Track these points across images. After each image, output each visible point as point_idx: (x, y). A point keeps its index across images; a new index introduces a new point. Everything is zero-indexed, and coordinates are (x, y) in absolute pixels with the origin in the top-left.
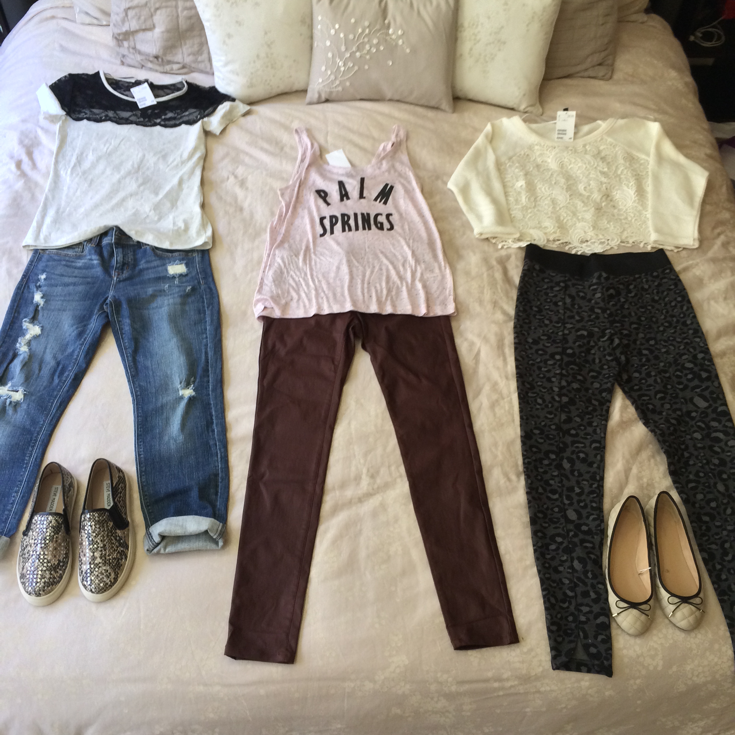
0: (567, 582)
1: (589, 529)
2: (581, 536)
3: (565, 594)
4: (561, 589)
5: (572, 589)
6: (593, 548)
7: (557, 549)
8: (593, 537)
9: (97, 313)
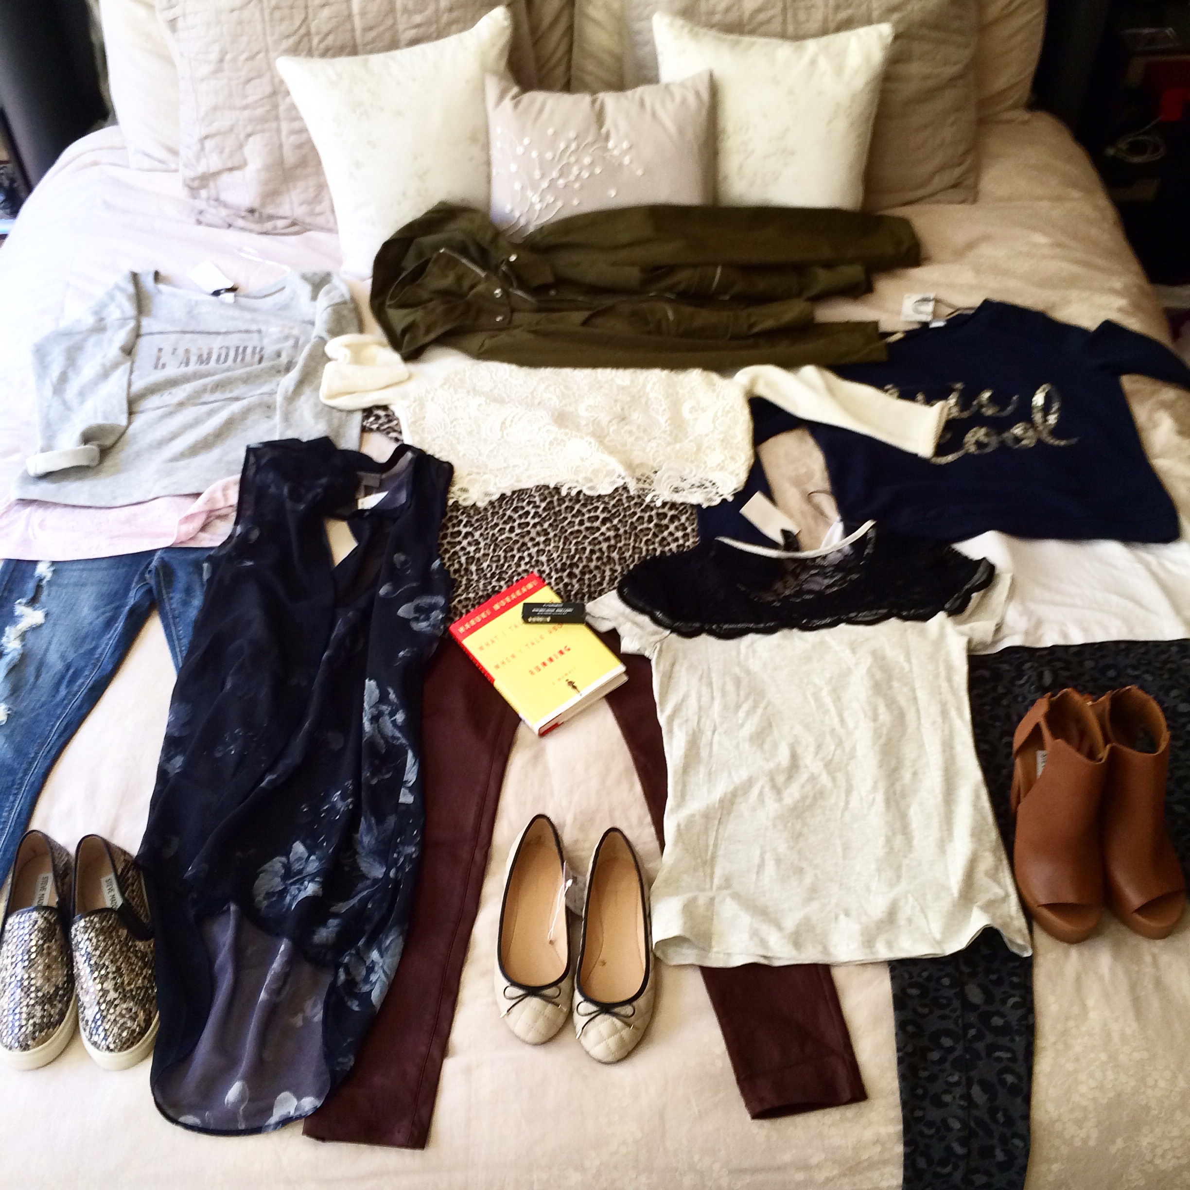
0: (956, 1125)
1: (1006, 1022)
2: (989, 1038)
3: (949, 1149)
4: (942, 1139)
5: (964, 1142)
6: (1013, 1060)
7: (942, 1060)
8: (1012, 1040)
9: (135, 587)
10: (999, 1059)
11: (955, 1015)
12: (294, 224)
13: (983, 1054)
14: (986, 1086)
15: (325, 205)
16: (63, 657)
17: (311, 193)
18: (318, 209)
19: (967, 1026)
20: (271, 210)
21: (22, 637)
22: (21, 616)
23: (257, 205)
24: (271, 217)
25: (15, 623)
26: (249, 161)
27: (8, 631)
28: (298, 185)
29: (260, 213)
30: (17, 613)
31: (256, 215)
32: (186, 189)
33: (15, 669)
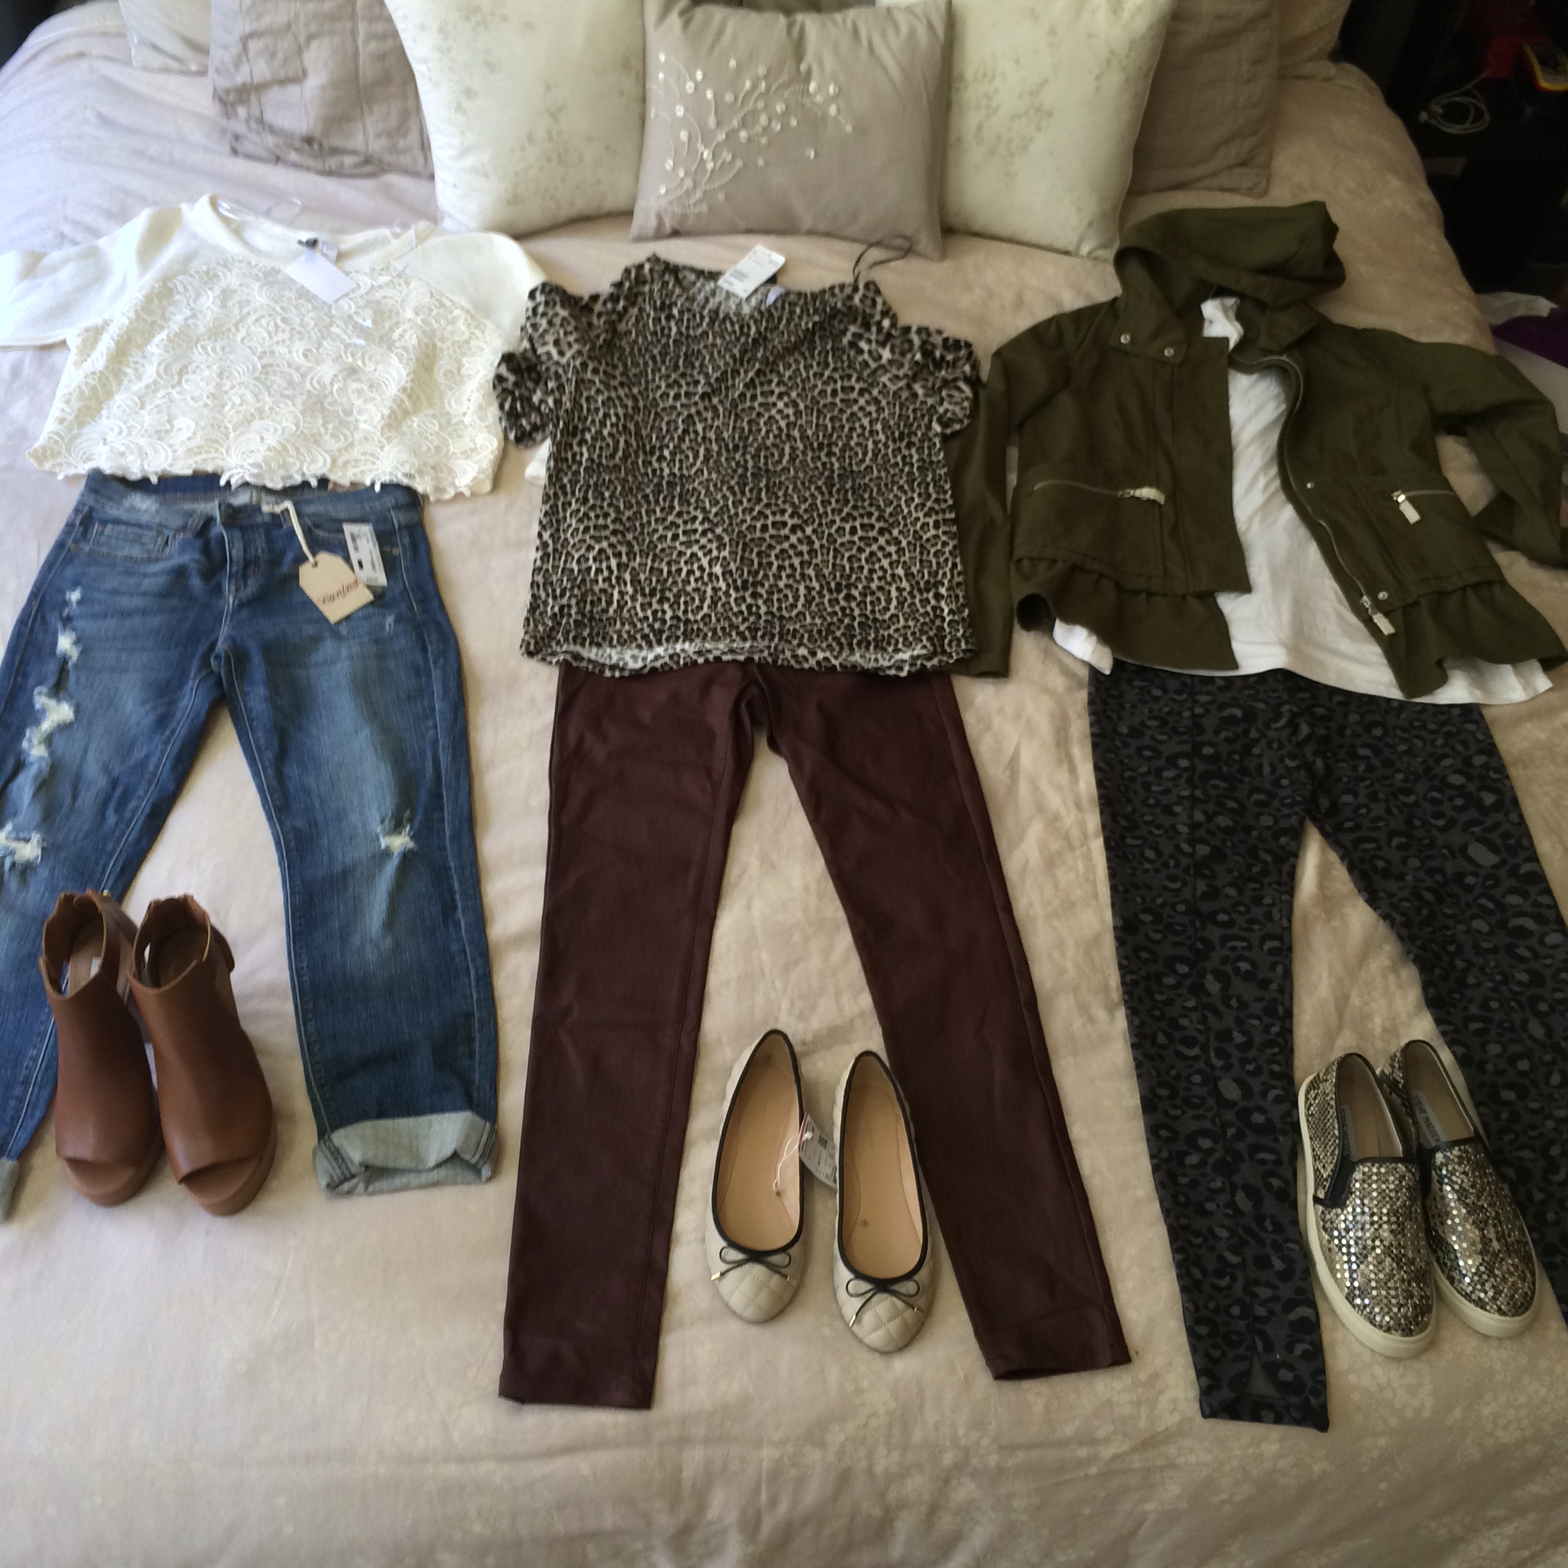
0: (1224, 1234)
1: (1268, 1119)
2: (1251, 1138)
3: (1221, 1259)
4: (1212, 1248)
5: (1236, 1251)
6: (1278, 1161)
7: (1202, 1164)
8: (1277, 1140)
9: (195, 676)
10: (1262, 1162)
12: (367, 161)
13: (1246, 1156)
14: (1251, 1192)
15: (413, 138)
16: (106, 769)
17: (394, 121)
19: (1225, 1125)
20: (336, 141)
21: (49, 740)
22: (44, 711)
23: (317, 133)
24: (335, 151)
25: (37, 722)
26: (310, 72)
27: (28, 733)
28: (376, 109)
29: (321, 145)
30: (38, 706)
31: (316, 146)
32: (217, 104)
33: (44, 785)
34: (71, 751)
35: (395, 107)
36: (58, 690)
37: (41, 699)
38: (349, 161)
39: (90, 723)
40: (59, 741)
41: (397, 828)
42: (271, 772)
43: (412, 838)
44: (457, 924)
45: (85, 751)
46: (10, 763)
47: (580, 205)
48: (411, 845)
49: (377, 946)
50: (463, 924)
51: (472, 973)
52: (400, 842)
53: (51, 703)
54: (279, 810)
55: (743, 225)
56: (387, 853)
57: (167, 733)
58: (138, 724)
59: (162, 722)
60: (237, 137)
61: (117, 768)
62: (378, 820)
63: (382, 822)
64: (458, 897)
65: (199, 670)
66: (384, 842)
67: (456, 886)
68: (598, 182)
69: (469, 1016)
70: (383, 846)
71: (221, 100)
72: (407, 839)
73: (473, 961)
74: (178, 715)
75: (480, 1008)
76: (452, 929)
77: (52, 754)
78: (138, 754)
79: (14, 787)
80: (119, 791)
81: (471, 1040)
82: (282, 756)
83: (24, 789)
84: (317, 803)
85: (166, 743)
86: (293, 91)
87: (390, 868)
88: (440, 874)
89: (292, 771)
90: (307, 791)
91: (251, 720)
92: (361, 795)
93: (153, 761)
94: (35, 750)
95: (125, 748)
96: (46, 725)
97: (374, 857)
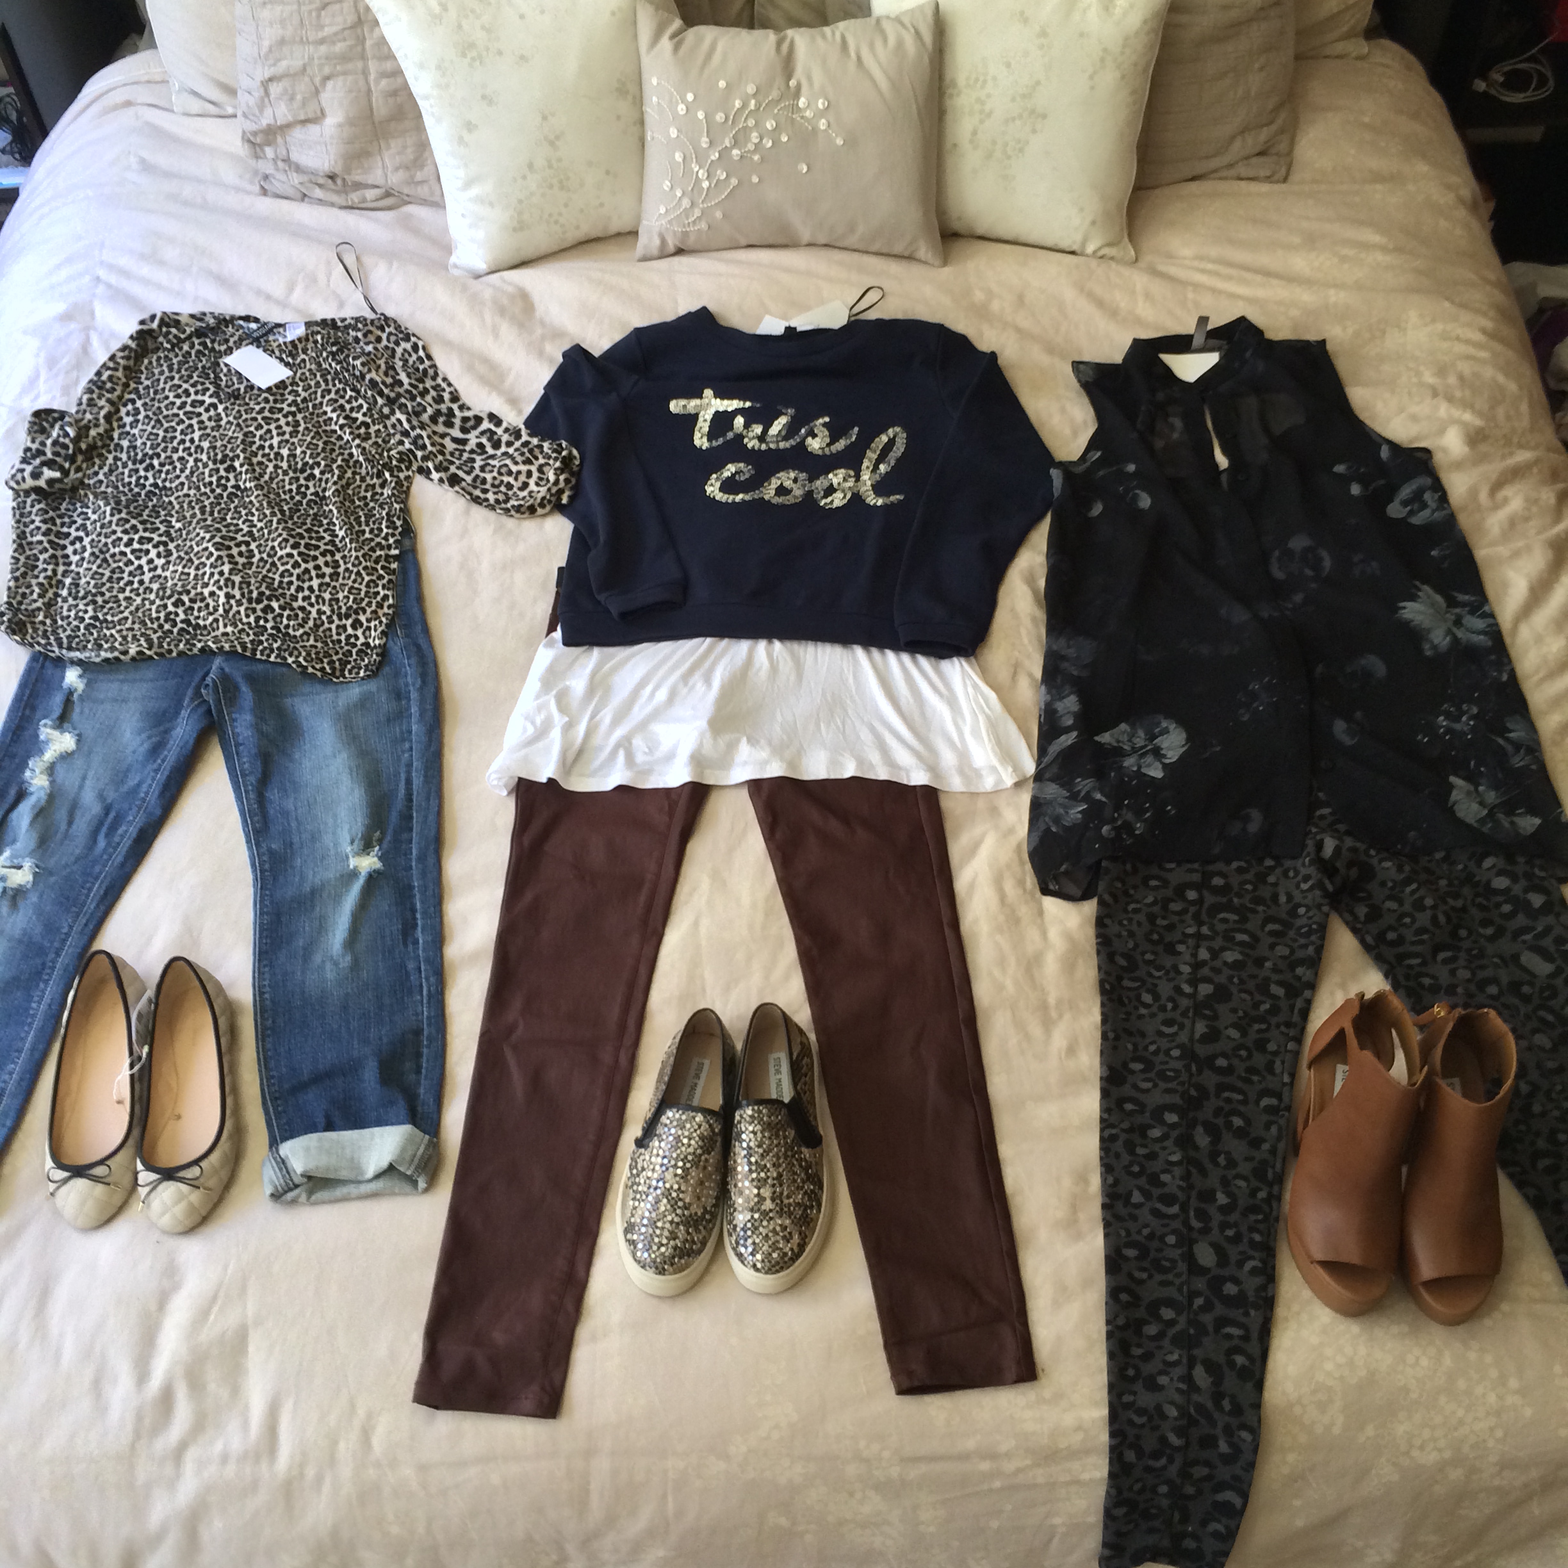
0: (1172, 1412)
1: (1241, 1292)
2: (1220, 1309)
3: (1163, 1440)
4: (1155, 1429)
5: (1181, 1431)
6: (1246, 1338)
7: (1161, 1335)
8: (1247, 1314)
9: (188, 706)
10: (1229, 1337)
11: (1177, 1281)
12: (388, 194)
13: (1211, 1329)
14: (1211, 1367)
15: (428, 170)
16: (101, 797)
17: (410, 154)
18: (419, 176)
19: (1193, 1295)
20: (357, 177)
21: (51, 770)
22: (47, 742)
23: (338, 169)
24: (358, 186)
25: (41, 752)
26: (327, 110)
27: (31, 763)
28: (393, 143)
29: (344, 180)
30: (42, 737)
31: (339, 182)
32: (246, 146)
33: (42, 814)
34: (69, 778)
35: (410, 140)
36: (62, 721)
37: (46, 731)
38: (370, 194)
39: (90, 753)
40: (60, 771)
41: (366, 848)
42: (252, 796)
43: (380, 858)
44: (416, 942)
45: (84, 778)
46: (13, 792)
47: (586, 229)
48: (378, 865)
49: (336, 964)
50: (421, 941)
51: (425, 992)
52: (368, 863)
53: (56, 734)
54: (257, 832)
55: (744, 242)
56: (354, 874)
57: (159, 761)
58: (134, 752)
59: (156, 750)
60: (266, 177)
61: (111, 795)
62: (349, 841)
63: (352, 842)
64: (418, 916)
65: (192, 700)
66: (353, 862)
67: (418, 906)
68: (602, 205)
69: (418, 1032)
70: (351, 867)
71: (249, 141)
72: (376, 859)
73: (427, 979)
74: (171, 742)
75: (429, 1025)
76: (411, 947)
77: (52, 783)
78: (132, 782)
79: (14, 815)
80: (112, 815)
81: (419, 1055)
82: (264, 781)
83: (22, 818)
84: (294, 824)
85: (156, 771)
86: (313, 129)
87: (357, 887)
88: (404, 894)
89: (273, 795)
90: (285, 814)
91: (237, 745)
92: (335, 816)
93: (144, 788)
94: (37, 780)
95: (119, 776)
96: (49, 755)
97: (342, 876)
